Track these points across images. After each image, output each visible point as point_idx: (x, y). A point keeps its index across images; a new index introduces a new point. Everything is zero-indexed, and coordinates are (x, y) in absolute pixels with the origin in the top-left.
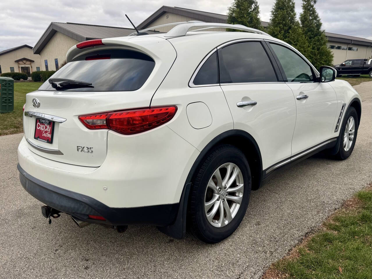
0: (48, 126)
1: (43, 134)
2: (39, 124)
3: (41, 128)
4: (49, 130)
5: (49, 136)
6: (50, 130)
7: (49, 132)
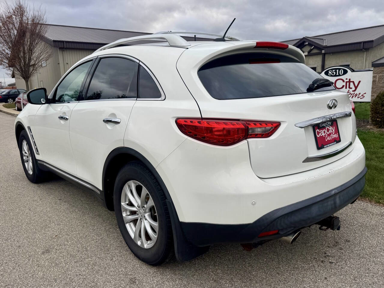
0: (330, 128)
1: (327, 138)
2: (318, 131)
3: (322, 134)
4: (332, 131)
5: (336, 136)
6: (334, 131)
7: (333, 133)
